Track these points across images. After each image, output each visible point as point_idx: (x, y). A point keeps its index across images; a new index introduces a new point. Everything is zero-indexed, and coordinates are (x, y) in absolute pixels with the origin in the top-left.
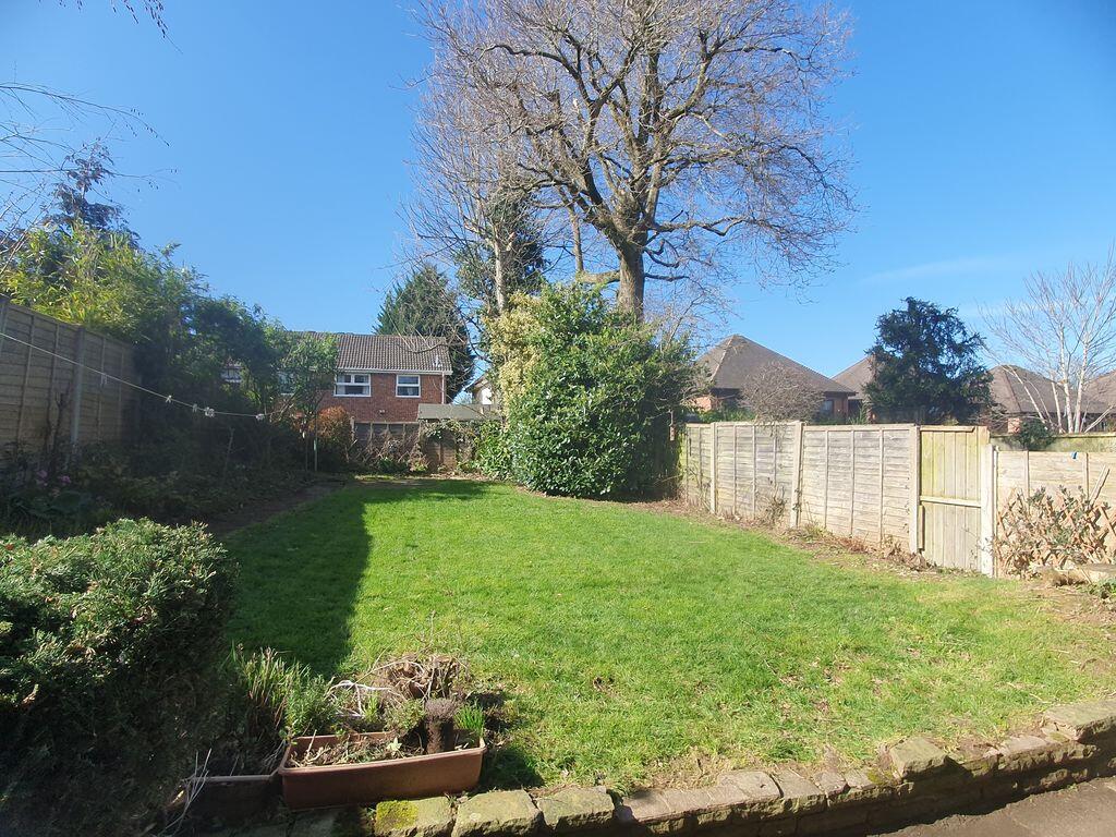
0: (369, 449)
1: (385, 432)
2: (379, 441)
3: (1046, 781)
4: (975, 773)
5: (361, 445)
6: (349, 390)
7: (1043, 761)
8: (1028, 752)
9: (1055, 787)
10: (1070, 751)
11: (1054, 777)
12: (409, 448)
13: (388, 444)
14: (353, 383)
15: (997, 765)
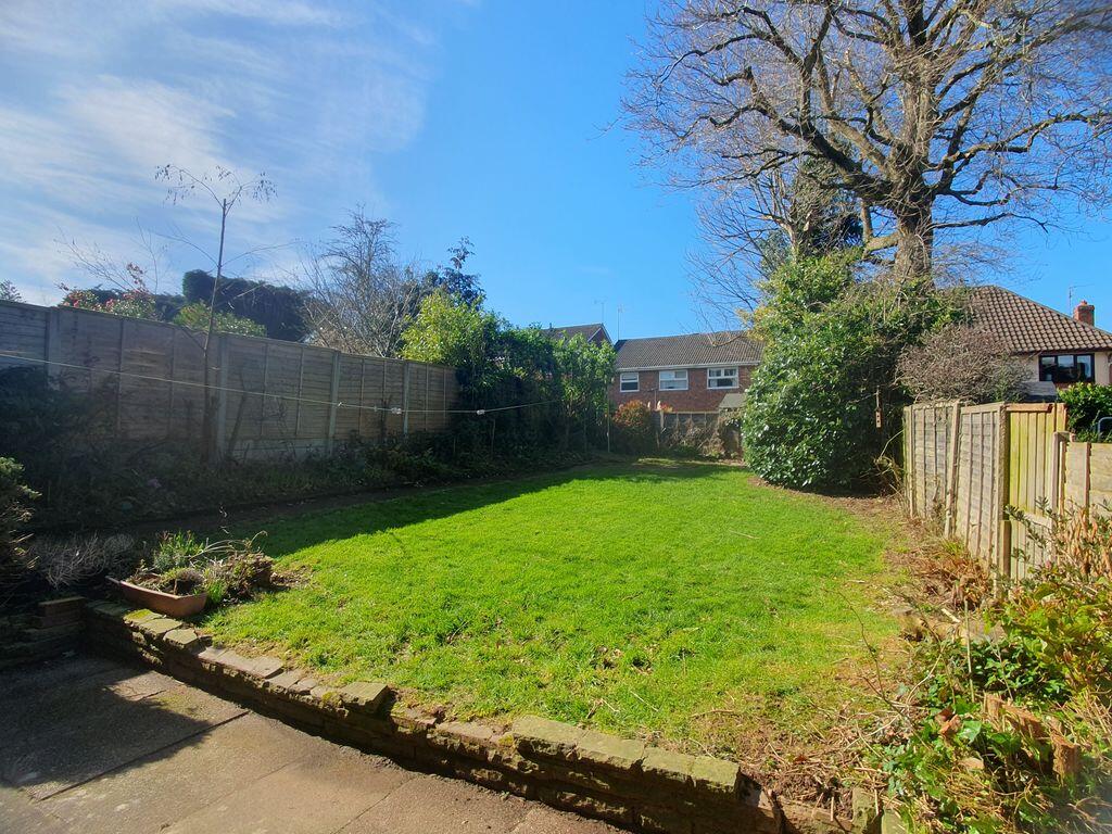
0: (675, 436)
1: (689, 420)
2: (684, 429)
3: (477, 774)
4: (400, 729)
5: (669, 432)
6: (721, 382)
7: (473, 752)
8: (460, 736)
9: (482, 783)
10: (505, 756)
11: (485, 774)
12: (709, 435)
13: (691, 432)
14: (723, 376)
15: (426, 732)
